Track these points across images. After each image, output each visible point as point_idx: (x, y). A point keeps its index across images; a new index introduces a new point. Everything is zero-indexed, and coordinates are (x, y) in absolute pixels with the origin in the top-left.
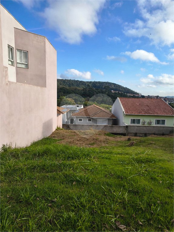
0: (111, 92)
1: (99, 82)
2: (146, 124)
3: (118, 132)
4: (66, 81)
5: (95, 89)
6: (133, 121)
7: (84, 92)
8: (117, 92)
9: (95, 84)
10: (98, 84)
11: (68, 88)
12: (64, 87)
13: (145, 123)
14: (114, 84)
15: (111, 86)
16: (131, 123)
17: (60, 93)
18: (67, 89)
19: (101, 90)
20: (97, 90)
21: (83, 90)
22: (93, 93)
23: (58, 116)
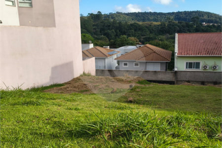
0: (202, 25)
1: (185, 13)
2: (208, 68)
3: (164, 80)
4: (140, 15)
5: (178, 23)
6: (190, 65)
7: (161, 28)
8: (211, 24)
9: (178, 15)
10: (184, 16)
11: (141, 23)
12: (135, 23)
13: (206, 67)
14: (209, 14)
15: (203, 17)
16: (187, 68)
17: (130, 31)
18: (139, 26)
19: (186, 23)
20: (180, 23)
21: (161, 25)
22: (175, 27)
23: (84, 59)
